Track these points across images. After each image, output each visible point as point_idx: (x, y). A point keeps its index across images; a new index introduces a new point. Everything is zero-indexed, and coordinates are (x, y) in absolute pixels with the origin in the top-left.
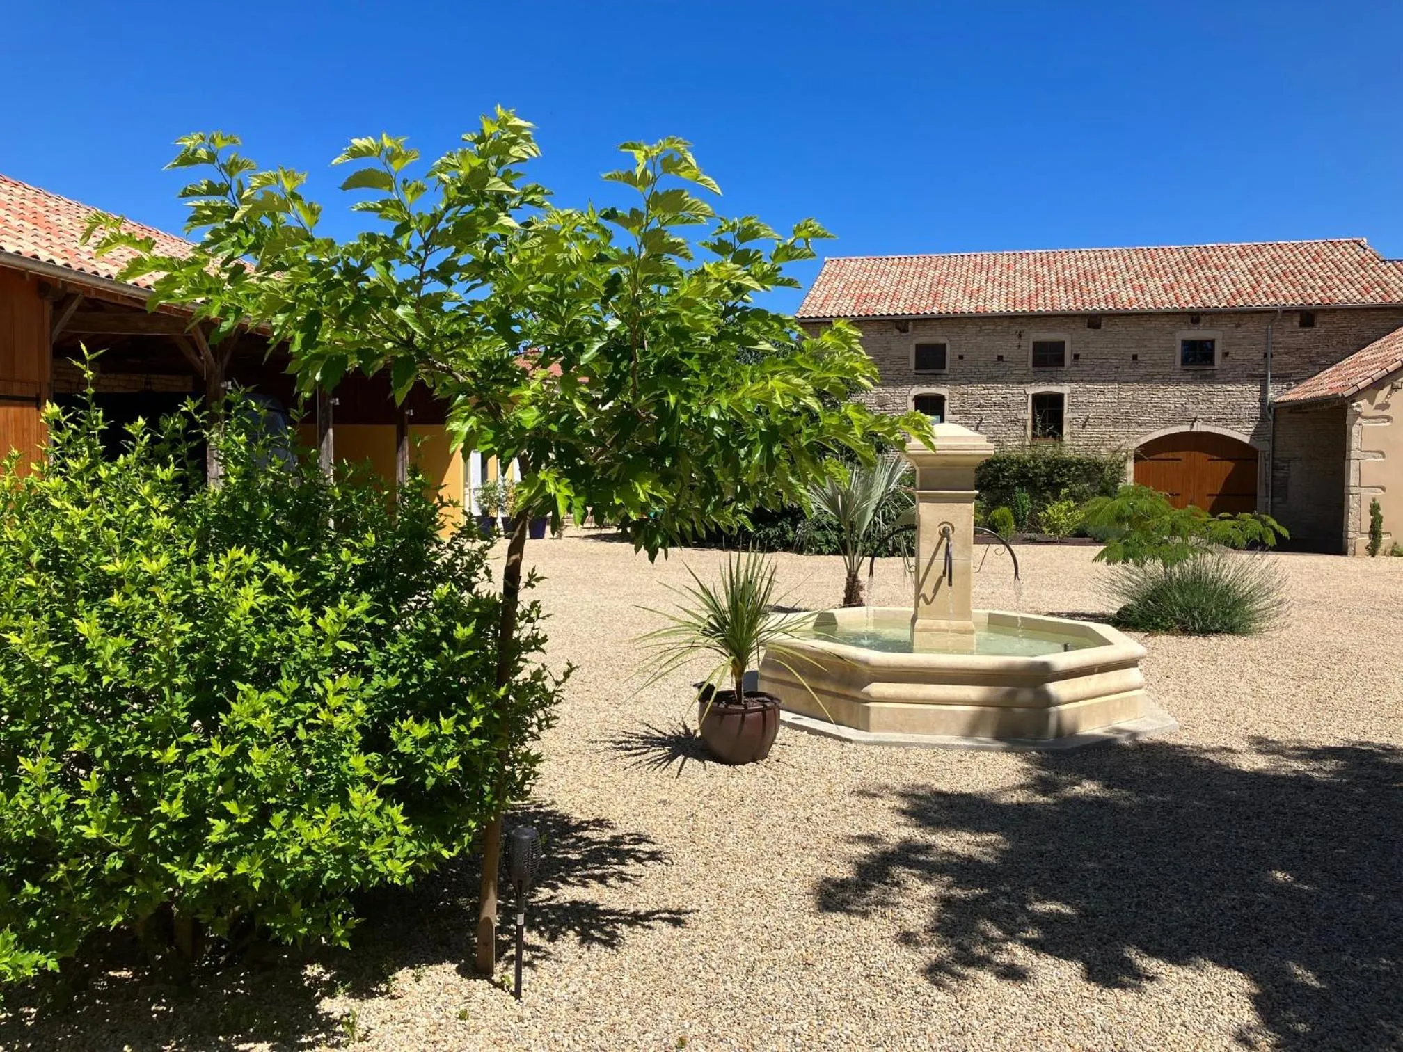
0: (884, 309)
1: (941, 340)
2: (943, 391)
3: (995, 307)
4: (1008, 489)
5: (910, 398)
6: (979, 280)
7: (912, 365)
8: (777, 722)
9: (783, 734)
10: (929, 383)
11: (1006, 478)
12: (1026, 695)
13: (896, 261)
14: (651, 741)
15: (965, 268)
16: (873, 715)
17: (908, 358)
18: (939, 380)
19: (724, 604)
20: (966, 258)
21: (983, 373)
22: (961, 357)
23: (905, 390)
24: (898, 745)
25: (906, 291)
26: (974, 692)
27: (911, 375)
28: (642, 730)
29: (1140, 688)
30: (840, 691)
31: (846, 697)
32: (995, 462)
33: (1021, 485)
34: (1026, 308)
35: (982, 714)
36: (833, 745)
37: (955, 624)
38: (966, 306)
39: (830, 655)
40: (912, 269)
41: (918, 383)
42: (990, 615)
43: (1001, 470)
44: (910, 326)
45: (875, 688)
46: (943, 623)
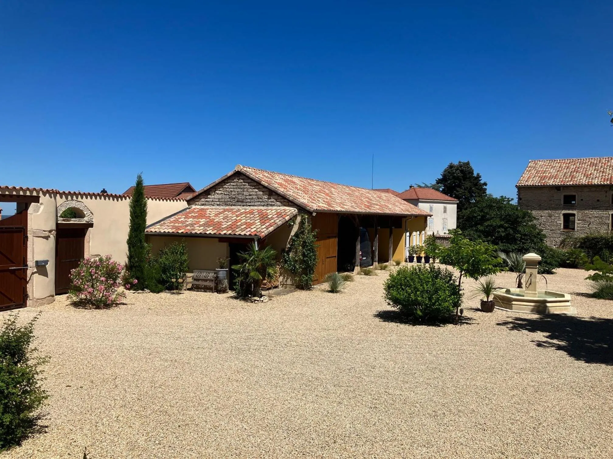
0: (551, 182)
1: (574, 194)
2: (575, 212)
3: (596, 182)
4: (601, 249)
5: (561, 215)
6: (591, 170)
7: (562, 202)
8: (494, 308)
9: (495, 309)
10: (569, 209)
11: (600, 245)
12: (543, 305)
13: (559, 161)
14: (472, 309)
15: (586, 164)
16: (513, 307)
17: (561, 200)
18: (573, 207)
19: (485, 286)
20: (588, 160)
21: (591, 206)
22: (582, 200)
23: (559, 212)
24: (517, 312)
25: (561, 175)
26: (533, 304)
27: (562, 206)
28: (470, 308)
29: (570, 306)
30: (507, 303)
31: (509, 304)
32: (596, 239)
33: (605, 248)
34: (608, 183)
35: (534, 308)
36: (505, 312)
37: (534, 292)
38: (584, 181)
39: (506, 296)
40: (565, 165)
41: (565, 209)
42: (546, 291)
43: (598, 242)
44: (561, 189)
45: (514, 303)
46: (530, 292)
